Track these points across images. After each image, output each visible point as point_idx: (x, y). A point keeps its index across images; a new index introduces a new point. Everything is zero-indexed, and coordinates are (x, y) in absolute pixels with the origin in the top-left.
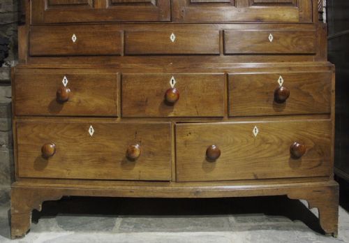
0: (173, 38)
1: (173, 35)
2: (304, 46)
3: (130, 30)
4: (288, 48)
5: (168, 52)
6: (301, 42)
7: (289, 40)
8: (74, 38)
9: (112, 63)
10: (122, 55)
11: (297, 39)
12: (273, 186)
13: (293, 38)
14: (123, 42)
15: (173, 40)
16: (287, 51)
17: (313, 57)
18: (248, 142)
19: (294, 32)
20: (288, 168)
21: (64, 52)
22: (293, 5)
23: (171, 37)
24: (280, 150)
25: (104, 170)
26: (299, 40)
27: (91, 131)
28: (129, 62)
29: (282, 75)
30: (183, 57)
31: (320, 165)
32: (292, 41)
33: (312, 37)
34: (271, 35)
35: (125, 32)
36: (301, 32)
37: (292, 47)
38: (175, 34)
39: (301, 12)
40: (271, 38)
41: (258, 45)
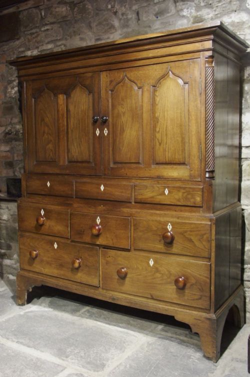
0: (102, 188)
1: (102, 186)
3: (79, 180)
4: (179, 200)
5: (99, 198)
6: (189, 196)
7: (180, 194)
8: (49, 184)
9: (68, 202)
10: (74, 197)
11: (186, 193)
12: (164, 306)
13: (184, 193)
14: (75, 188)
15: (102, 190)
16: (180, 204)
17: (201, 209)
18: (146, 270)
19: (184, 188)
20: (176, 296)
21: (43, 193)
22: (186, 165)
24: (169, 280)
25: (62, 272)
26: (188, 194)
27: (56, 246)
28: (78, 203)
29: (171, 222)
30: (109, 202)
31: (200, 299)
32: (182, 195)
33: (199, 193)
34: (166, 189)
35: (76, 182)
36: (190, 188)
37: (182, 200)
38: (104, 186)
39: (192, 171)
40: (167, 192)
41: (157, 197)
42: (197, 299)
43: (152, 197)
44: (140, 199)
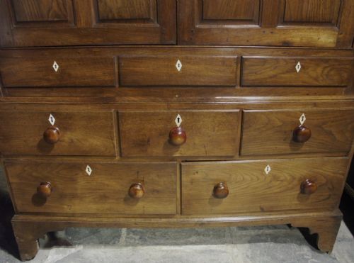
0: (179, 66)
1: (179, 62)
2: (336, 78)
3: (124, 55)
4: (316, 79)
5: (173, 83)
6: (332, 73)
7: (319, 70)
8: (56, 67)
9: (105, 96)
10: (117, 86)
11: (328, 69)
13: (326, 67)
14: (116, 71)
15: (179, 69)
16: (317, 84)
19: (327, 61)
20: (297, 202)
21: (45, 84)
22: (333, 25)
23: (177, 66)
24: (290, 186)
25: (106, 206)
26: (331, 70)
27: (89, 171)
28: (126, 95)
29: (305, 113)
30: (190, 88)
32: (323, 71)
33: (348, 66)
34: (299, 64)
35: (119, 59)
36: (336, 60)
37: (321, 78)
38: (182, 62)
39: (341, 34)
40: (298, 68)
41: (283, 75)
42: (323, 200)
43: (275, 76)
44: (253, 80)
